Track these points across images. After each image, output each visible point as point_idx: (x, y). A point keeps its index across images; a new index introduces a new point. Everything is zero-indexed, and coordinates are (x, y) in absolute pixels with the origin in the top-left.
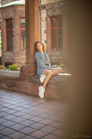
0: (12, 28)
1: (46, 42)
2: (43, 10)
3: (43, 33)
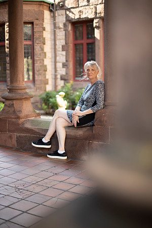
0: (4, 40)
1: (64, 65)
2: (59, 11)
3: (59, 51)
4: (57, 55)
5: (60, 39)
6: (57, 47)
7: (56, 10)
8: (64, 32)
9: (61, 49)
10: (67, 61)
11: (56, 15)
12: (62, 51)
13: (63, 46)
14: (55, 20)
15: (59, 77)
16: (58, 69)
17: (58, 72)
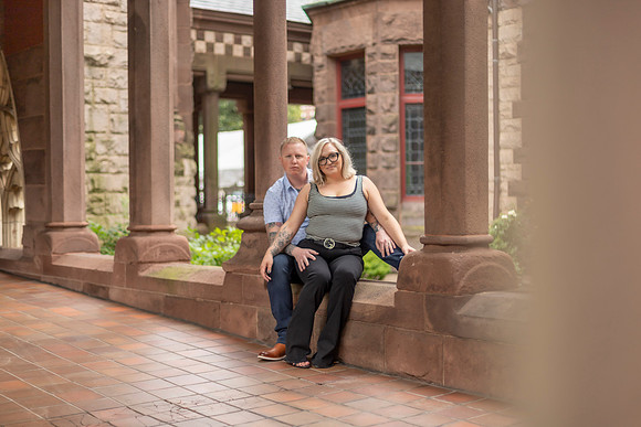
0: (363, 94)
1: (518, 157)
2: (505, 12)
3: (506, 117)
4: (502, 128)
5: (509, 86)
6: (501, 107)
7: (499, 10)
8: (519, 67)
9: (510, 113)
10: (524, 144)
11: (500, 21)
12: (514, 117)
13: (515, 105)
14: (496, 36)
15: (504, 186)
16: (502, 167)
17: (502, 173)
